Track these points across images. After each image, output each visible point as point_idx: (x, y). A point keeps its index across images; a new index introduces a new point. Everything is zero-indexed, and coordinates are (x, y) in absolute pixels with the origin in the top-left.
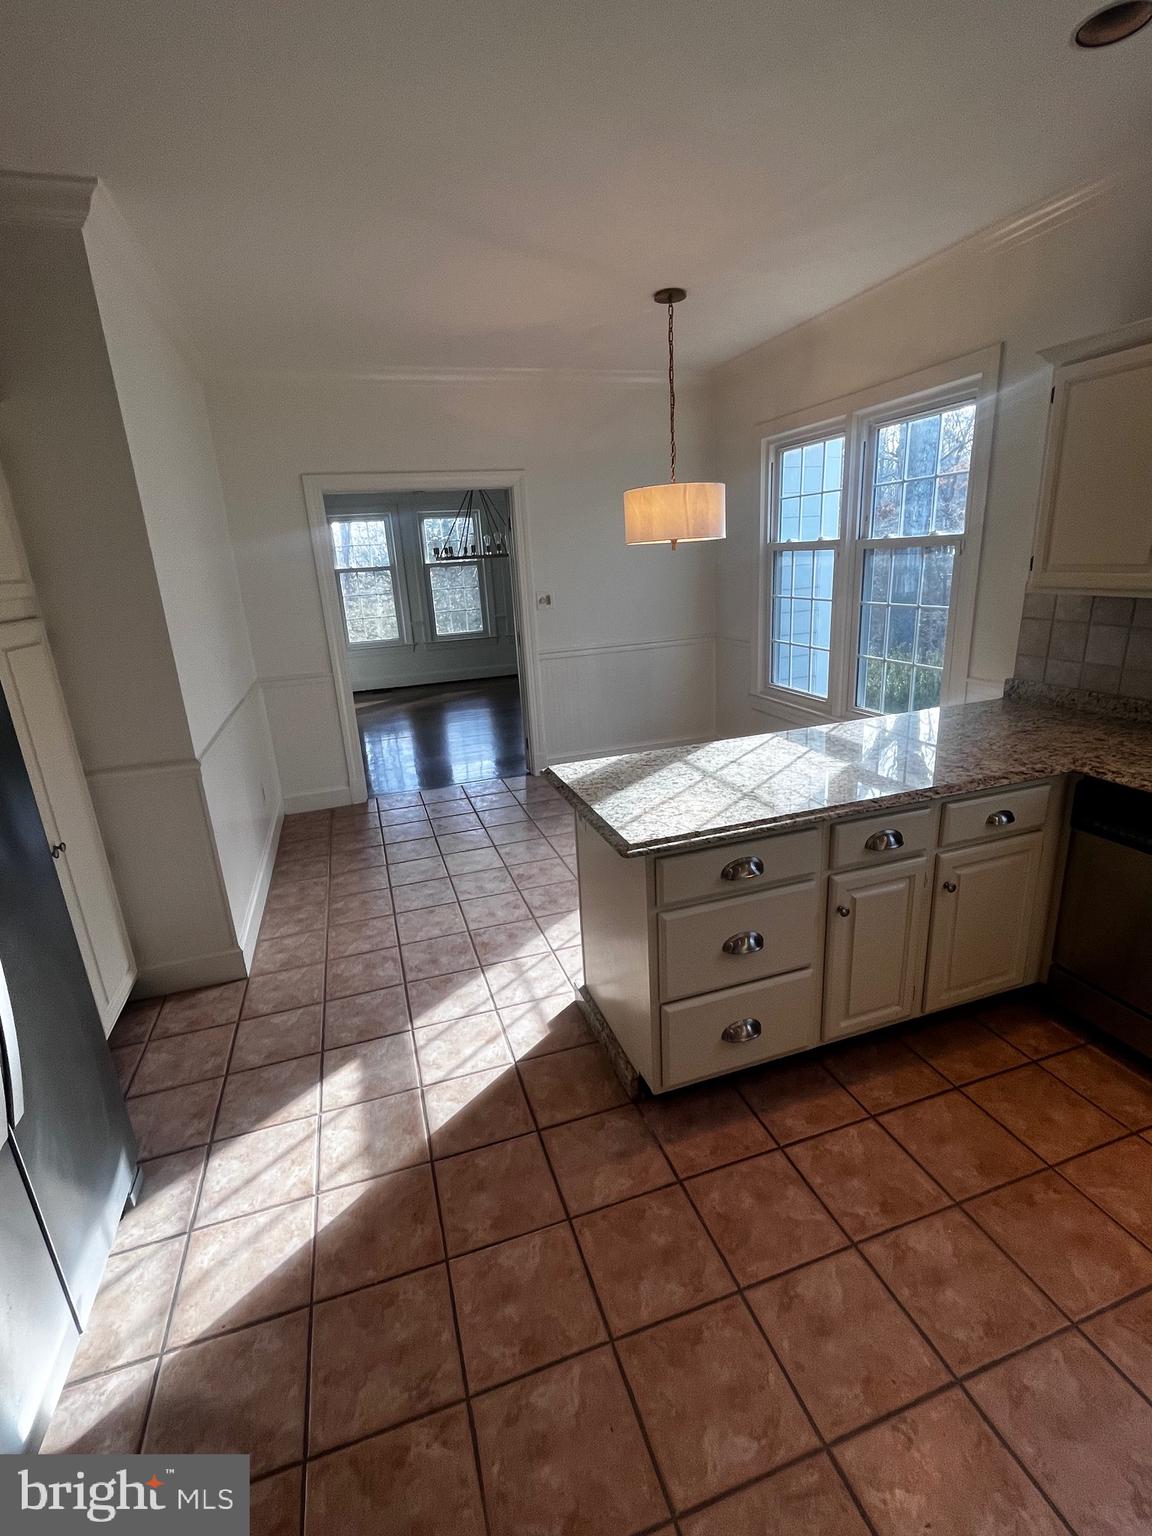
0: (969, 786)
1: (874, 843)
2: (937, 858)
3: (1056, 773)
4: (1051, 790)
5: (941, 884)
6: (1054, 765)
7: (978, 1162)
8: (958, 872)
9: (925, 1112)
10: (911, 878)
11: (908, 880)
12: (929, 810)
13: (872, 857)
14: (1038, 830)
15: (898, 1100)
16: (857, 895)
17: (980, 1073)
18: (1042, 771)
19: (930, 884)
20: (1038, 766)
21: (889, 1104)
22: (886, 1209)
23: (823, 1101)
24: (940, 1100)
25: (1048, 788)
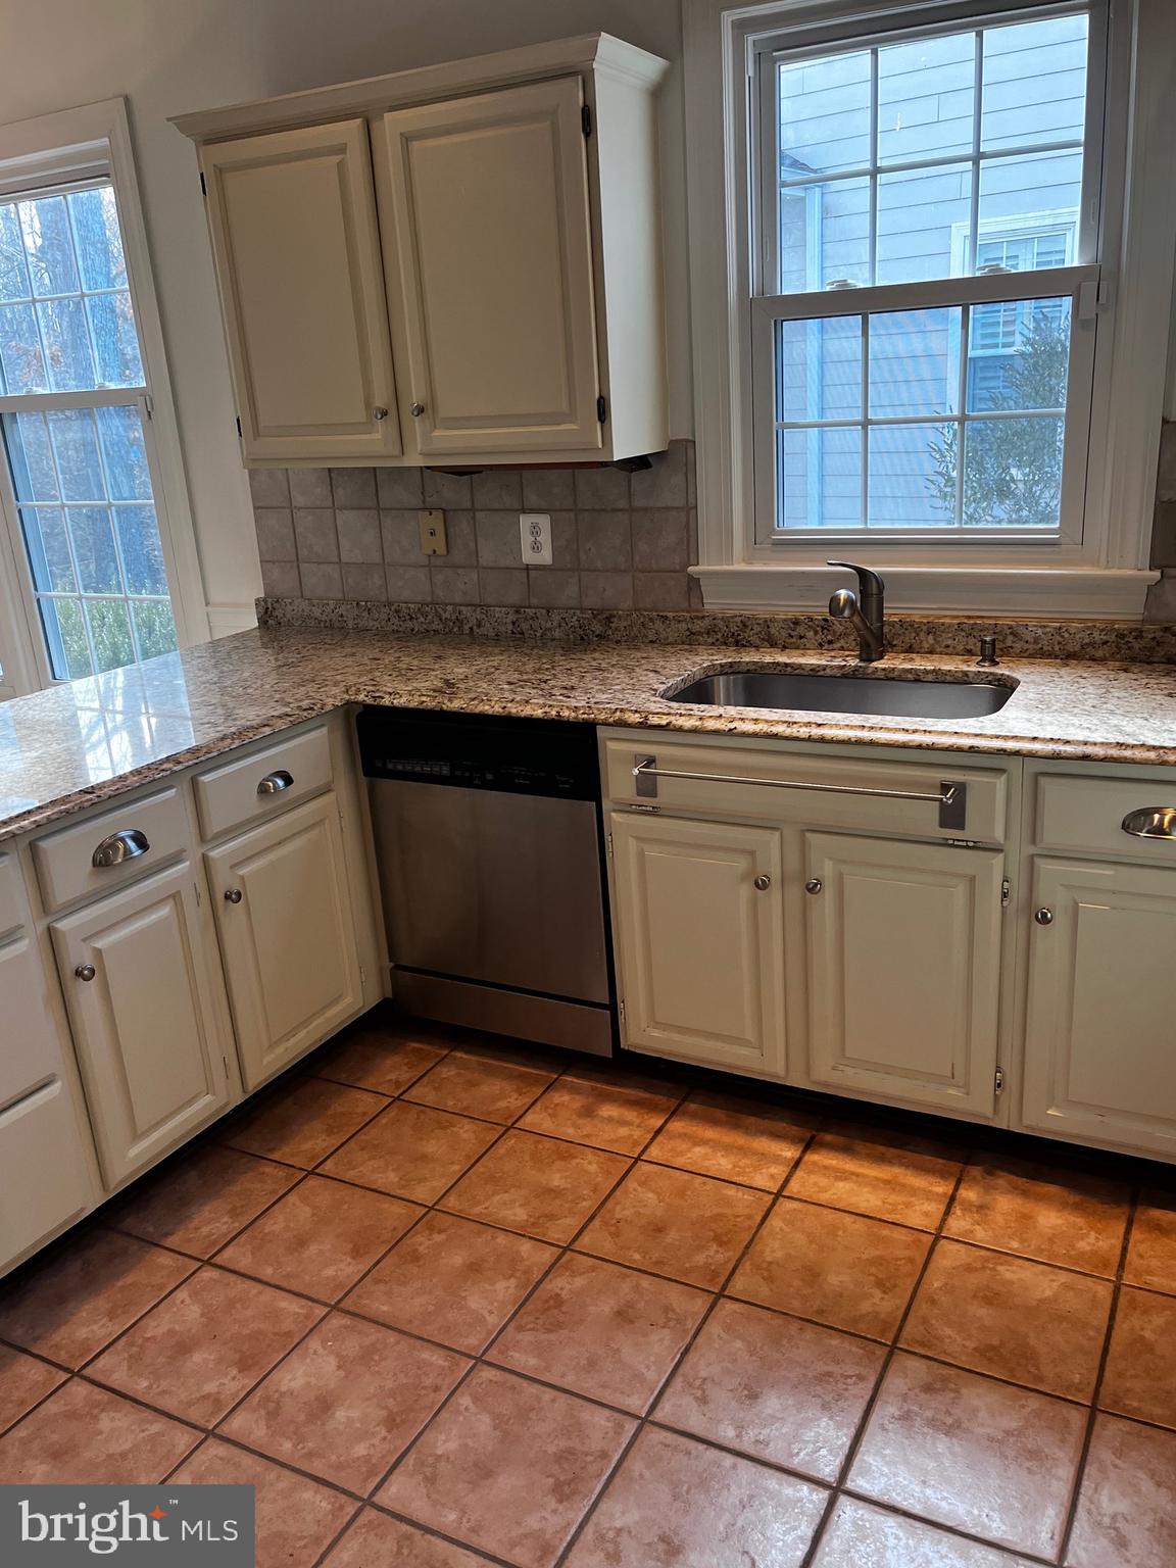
0: (221, 744)
1: (106, 855)
2: (205, 858)
3: (329, 708)
4: (329, 732)
5: (220, 897)
6: (323, 698)
7: (350, 1246)
8: (241, 873)
9: (275, 1224)
10: (175, 897)
11: (171, 902)
12: (174, 790)
13: (106, 879)
14: (325, 790)
15: (237, 1224)
16: (99, 945)
17: (337, 1141)
18: (312, 709)
19: (205, 899)
20: (305, 704)
21: (225, 1235)
22: (244, 1365)
23: (130, 1278)
24: (292, 1198)
25: (324, 730)
